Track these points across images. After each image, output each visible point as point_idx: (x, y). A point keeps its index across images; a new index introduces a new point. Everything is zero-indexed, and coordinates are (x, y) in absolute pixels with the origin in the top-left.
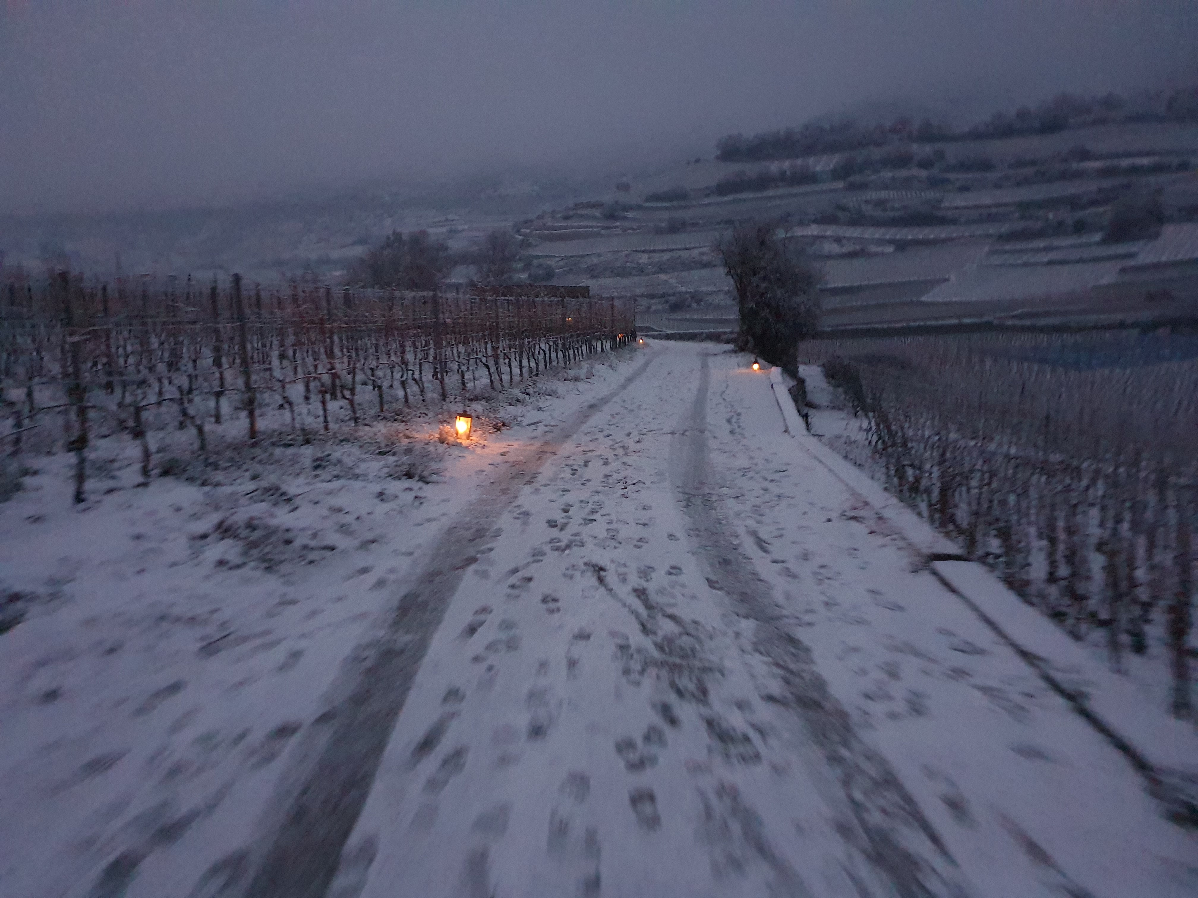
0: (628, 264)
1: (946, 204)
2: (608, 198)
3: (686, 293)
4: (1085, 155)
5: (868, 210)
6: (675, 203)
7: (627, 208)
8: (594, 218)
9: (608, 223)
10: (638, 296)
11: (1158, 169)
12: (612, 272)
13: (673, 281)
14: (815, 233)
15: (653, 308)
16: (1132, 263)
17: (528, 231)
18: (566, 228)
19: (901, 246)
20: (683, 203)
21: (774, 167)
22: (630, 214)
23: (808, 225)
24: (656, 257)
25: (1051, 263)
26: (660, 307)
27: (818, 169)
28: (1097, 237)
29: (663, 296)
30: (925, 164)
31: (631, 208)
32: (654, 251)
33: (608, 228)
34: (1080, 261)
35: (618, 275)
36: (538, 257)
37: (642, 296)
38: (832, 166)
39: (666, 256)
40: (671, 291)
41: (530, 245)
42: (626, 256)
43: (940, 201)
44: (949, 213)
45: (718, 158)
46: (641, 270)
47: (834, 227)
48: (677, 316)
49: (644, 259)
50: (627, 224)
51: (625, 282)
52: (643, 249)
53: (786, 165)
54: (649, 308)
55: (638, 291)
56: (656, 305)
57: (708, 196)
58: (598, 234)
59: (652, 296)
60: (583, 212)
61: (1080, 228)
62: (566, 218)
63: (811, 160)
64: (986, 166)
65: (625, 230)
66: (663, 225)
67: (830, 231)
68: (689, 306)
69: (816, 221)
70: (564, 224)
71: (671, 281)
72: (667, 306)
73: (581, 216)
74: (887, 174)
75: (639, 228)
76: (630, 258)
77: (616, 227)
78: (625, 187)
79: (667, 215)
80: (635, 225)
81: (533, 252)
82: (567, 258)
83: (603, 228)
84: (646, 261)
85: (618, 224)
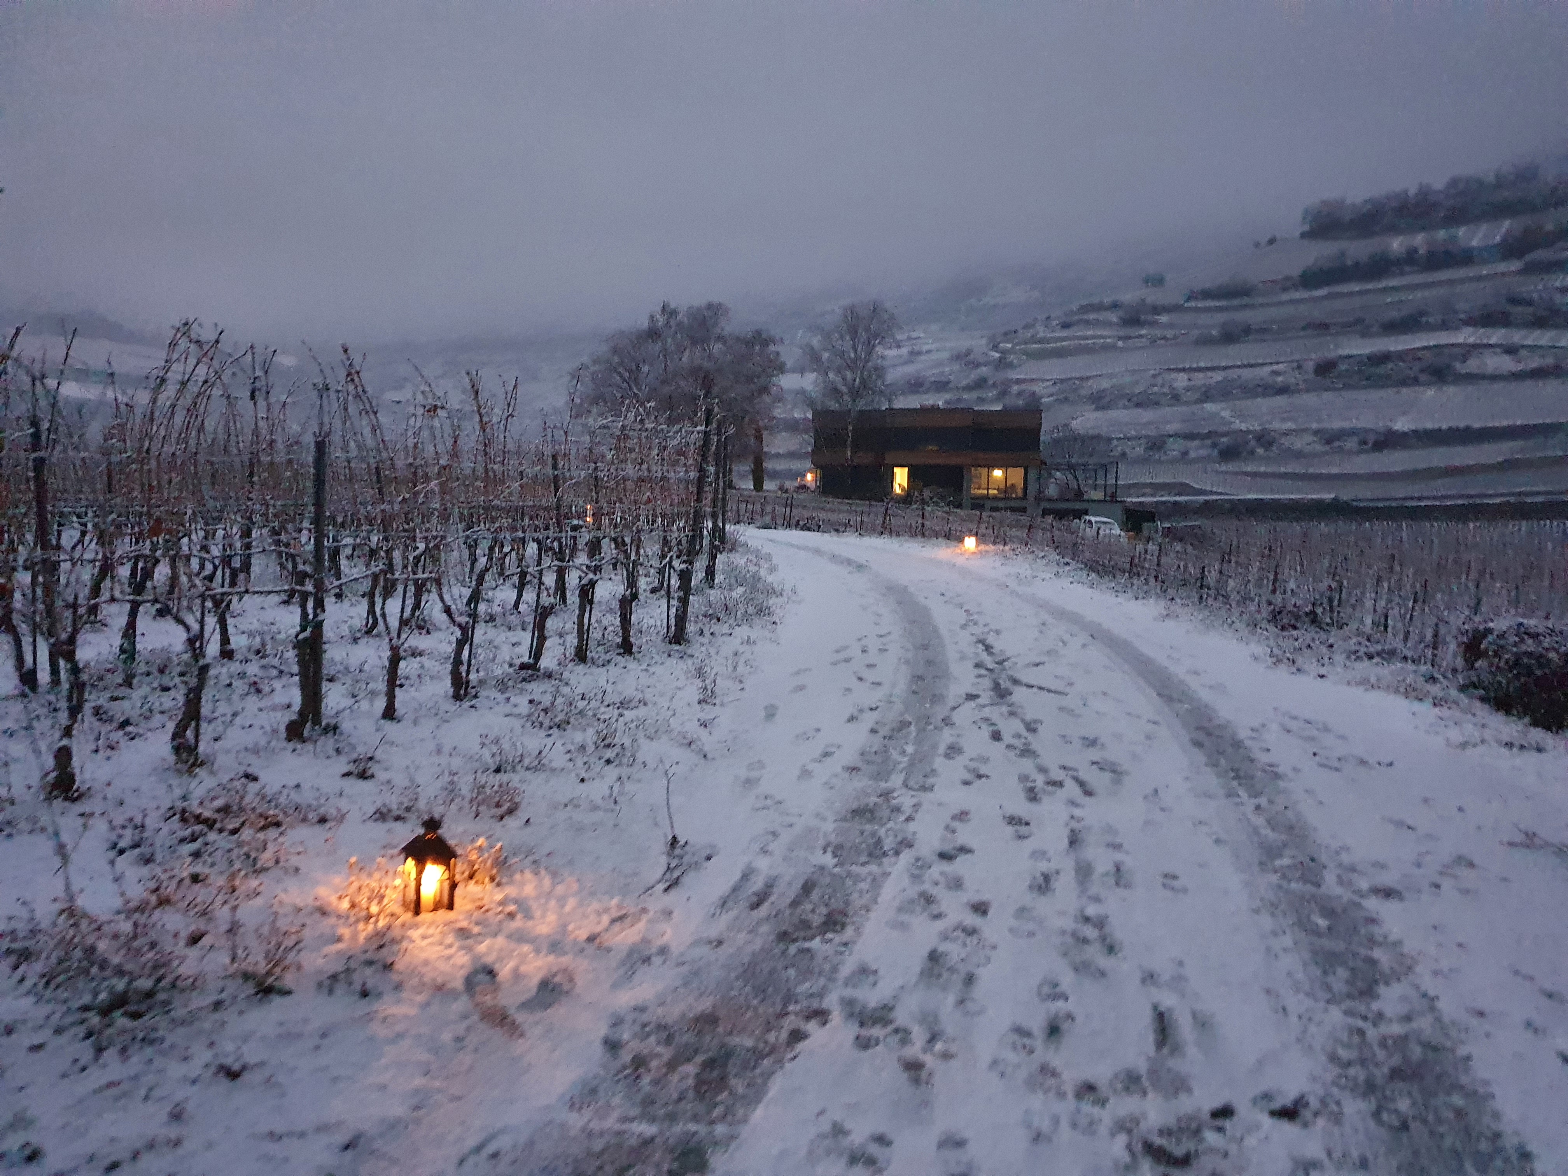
0: (1156, 389)
2: (1128, 297)
3: (1249, 432)
6: (1236, 302)
7: (1157, 310)
8: (1109, 324)
9: (1127, 332)
10: (1169, 436)
12: (1129, 400)
13: (1226, 414)
14: (1471, 340)
15: (1193, 454)
17: (1009, 346)
18: (1064, 339)
20: (1246, 300)
21: (1397, 245)
22: (1164, 319)
23: (1457, 328)
24: (1200, 379)
26: (1203, 452)
27: (1474, 243)
29: (1210, 435)
31: (1165, 309)
32: (1199, 370)
33: (1128, 338)
35: (1138, 405)
36: (1018, 381)
37: (1176, 435)
38: (1498, 238)
39: (1218, 376)
40: (1222, 429)
41: (1011, 366)
42: (1154, 376)
45: (1303, 235)
46: (1175, 397)
47: (1503, 331)
48: (1231, 467)
49: (1181, 381)
50: (1158, 332)
51: (1147, 415)
52: (1181, 366)
53: (1419, 240)
54: (1185, 454)
55: (1171, 428)
56: (1196, 450)
57: (1285, 289)
58: (1114, 347)
59: (1190, 436)
60: (1092, 316)
62: (1065, 326)
63: (1461, 232)
65: (1153, 341)
66: (1214, 332)
67: (1496, 336)
68: (1252, 452)
69: (1471, 322)
70: (1064, 333)
71: (1223, 413)
72: (1216, 452)
73: (1089, 322)
75: (1175, 337)
76: (1159, 380)
77: (1141, 336)
78: (1156, 281)
79: (1220, 318)
80: (1169, 333)
81: (1014, 375)
82: (1062, 381)
83: (1120, 338)
84: (1185, 384)
85: (1144, 332)
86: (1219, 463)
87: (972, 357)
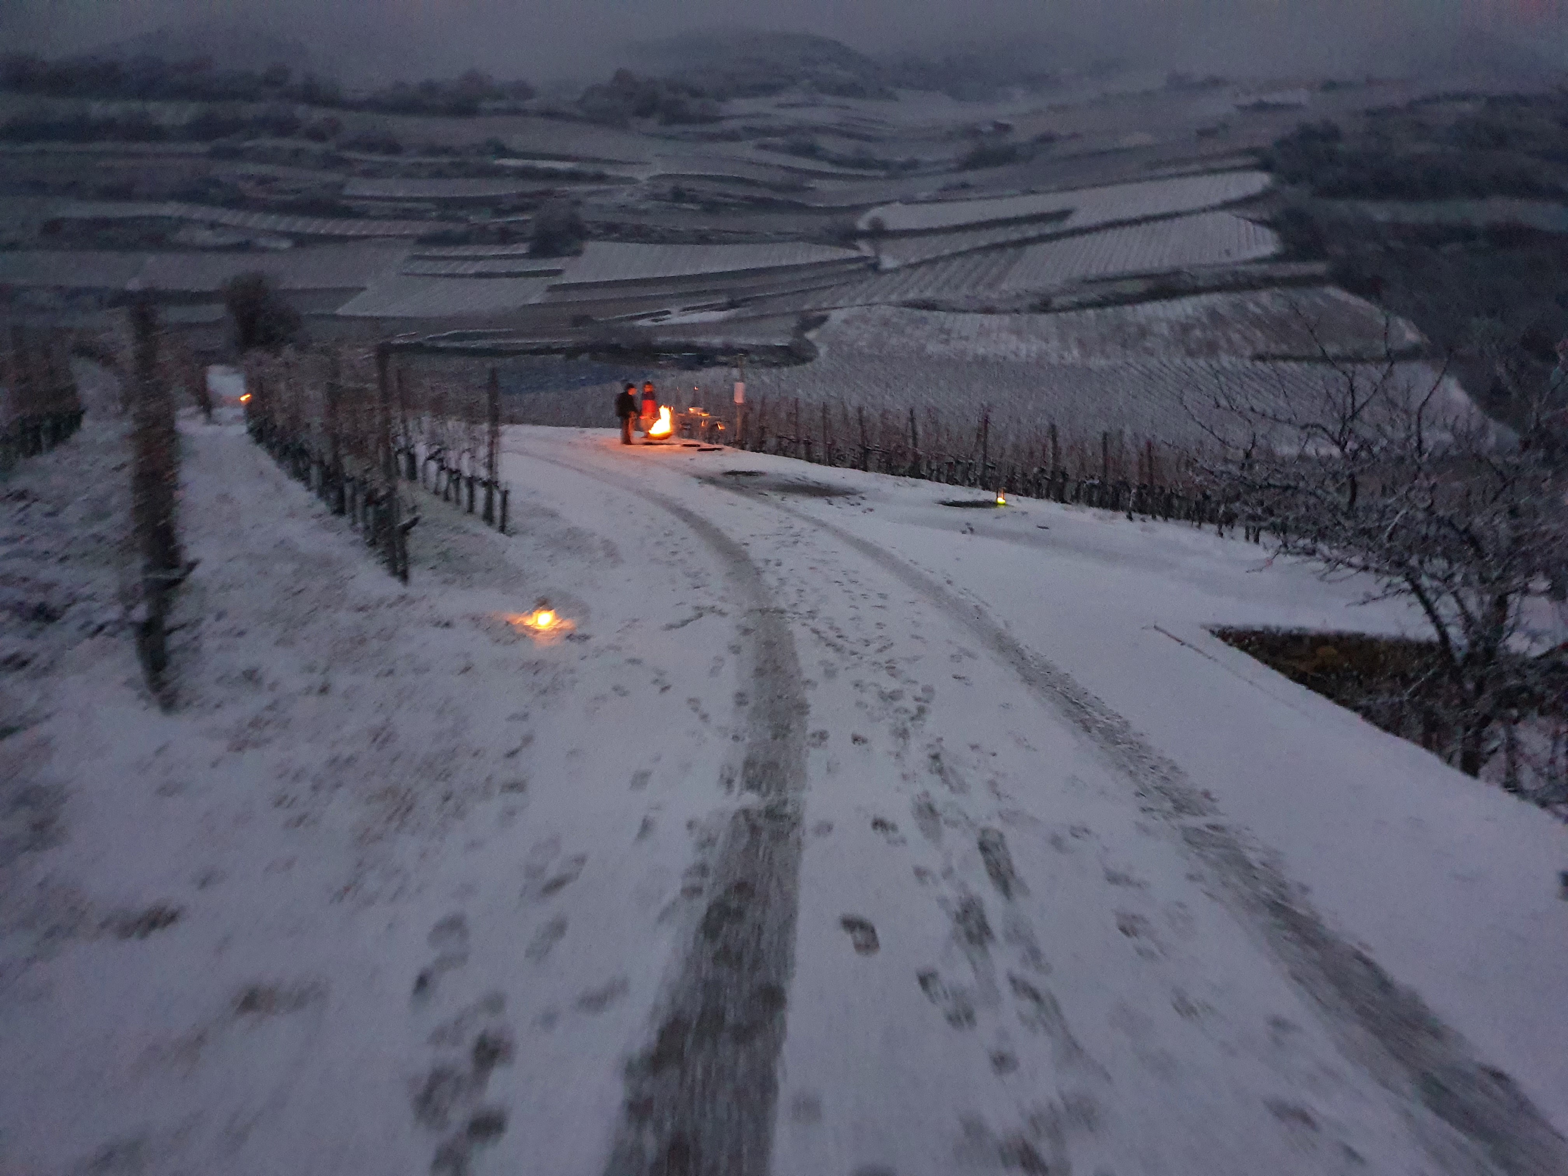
1: (348, 191)
4: (502, 151)
5: (247, 187)
11: (574, 177)
16: (557, 281)
19: (301, 241)
25: (479, 275)
28: (523, 249)
30: (317, 135)
34: (509, 275)
43: (341, 186)
44: (353, 204)
61: (505, 236)
64: (394, 148)
74: (267, 142)
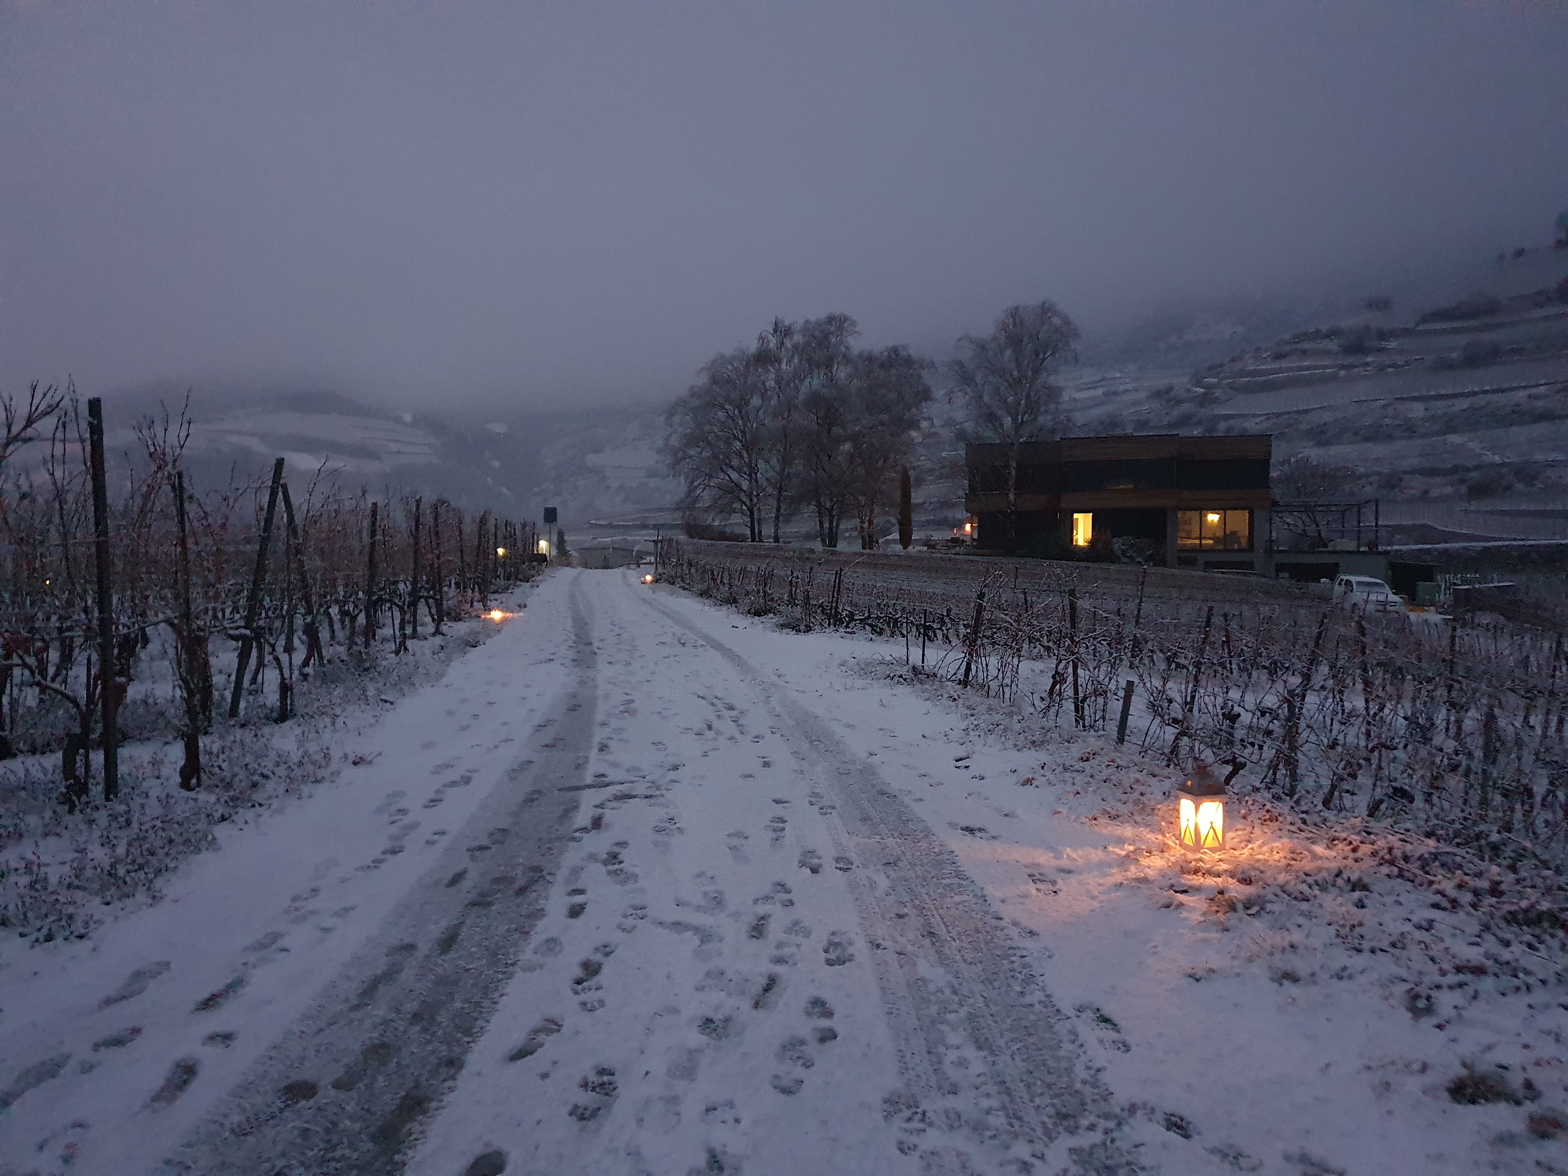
0: (1387, 421)
2: (1349, 323)
3: (1503, 464)
7: (1383, 335)
8: (1327, 353)
9: (1349, 360)
10: (1406, 473)
12: (1356, 434)
13: (1474, 446)
15: (1435, 492)
17: (1216, 380)
18: (1276, 371)
20: (1491, 319)
22: (1393, 344)
24: (1440, 407)
26: (1449, 490)
29: (1455, 470)
31: (1393, 334)
32: (1437, 397)
33: (1351, 367)
35: (1366, 439)
36: (1226, 418)
37: (1412, 472)
39: (1465, 404)
40: (1470, 463)
41: (1216, 401)
42: (1384, 407)
45: (1558, 245)
46: (1410, 429)
48: (1486, 505)
49: (1417, 410)
50: (1387, 359)
51: (1378, 450)
52: (1416, 395)
54: (1426, 492)
55: (1405, 464)
56: (1440, 488)
57: (1539, 305)
58: (1334, 377)
59: (1431, 472)
60: (1307, 345)
62: (1279, 356)
65: (1381, 369)
66: (1454, 355)
68: (1510, 488)
70: (1276, 365)
71: (1470, 445)
72: (1463, 489)
73: (1304, 352)
75: (1407, 363)
76: (1390, 411)
77: (1367, 364)
78: (1382, 304)
79: (1462, 340)
80: (1400, 360)
81: (1221, 411)
82: (1278, 415)
83: (1343, 367)
84: (1421, 414)
85: (1369, 359)
86: (1469, 502)
87: (1172, 394)
